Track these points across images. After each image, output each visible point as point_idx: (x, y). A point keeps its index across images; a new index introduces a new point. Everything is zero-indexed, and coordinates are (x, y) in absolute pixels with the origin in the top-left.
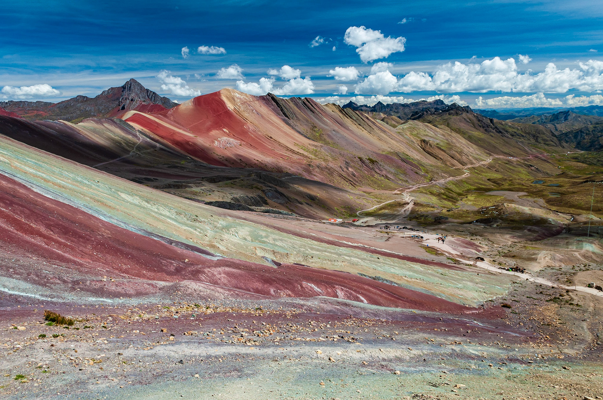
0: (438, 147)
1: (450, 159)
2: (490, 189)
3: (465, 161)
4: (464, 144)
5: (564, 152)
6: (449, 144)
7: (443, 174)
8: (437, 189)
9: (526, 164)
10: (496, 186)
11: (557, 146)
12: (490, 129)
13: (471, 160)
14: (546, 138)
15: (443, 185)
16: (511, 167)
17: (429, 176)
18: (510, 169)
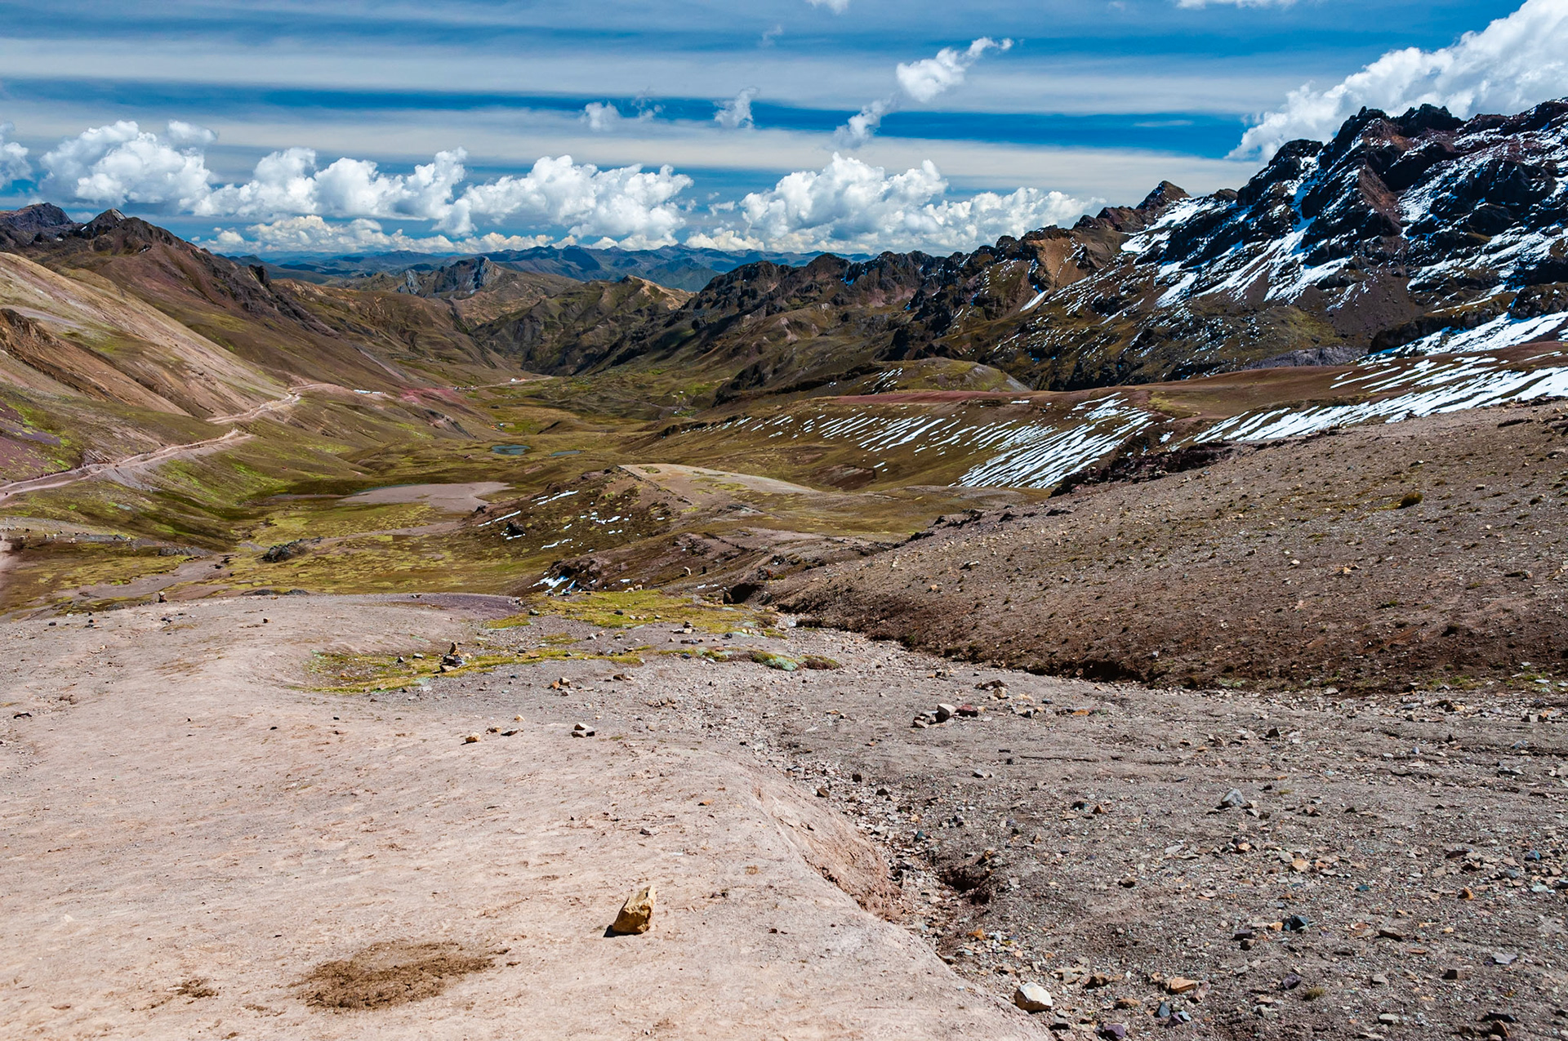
0: (78, 345)
1: (137, 390)
2: (354, 482)
3: (201, 400)
4: (184, 341)
5: (501, 381)
6: (121, 335)
7: (132, 434)
8: (119, 497)
9: (416, 409)
10: (368, 473)
11: (474, 363)
12: (261, 302)
13: (224, 397)
14: (440, 338)
15: (143, 480)
16: (373, 421)
17: (65, 442)
18: (373, 427)
